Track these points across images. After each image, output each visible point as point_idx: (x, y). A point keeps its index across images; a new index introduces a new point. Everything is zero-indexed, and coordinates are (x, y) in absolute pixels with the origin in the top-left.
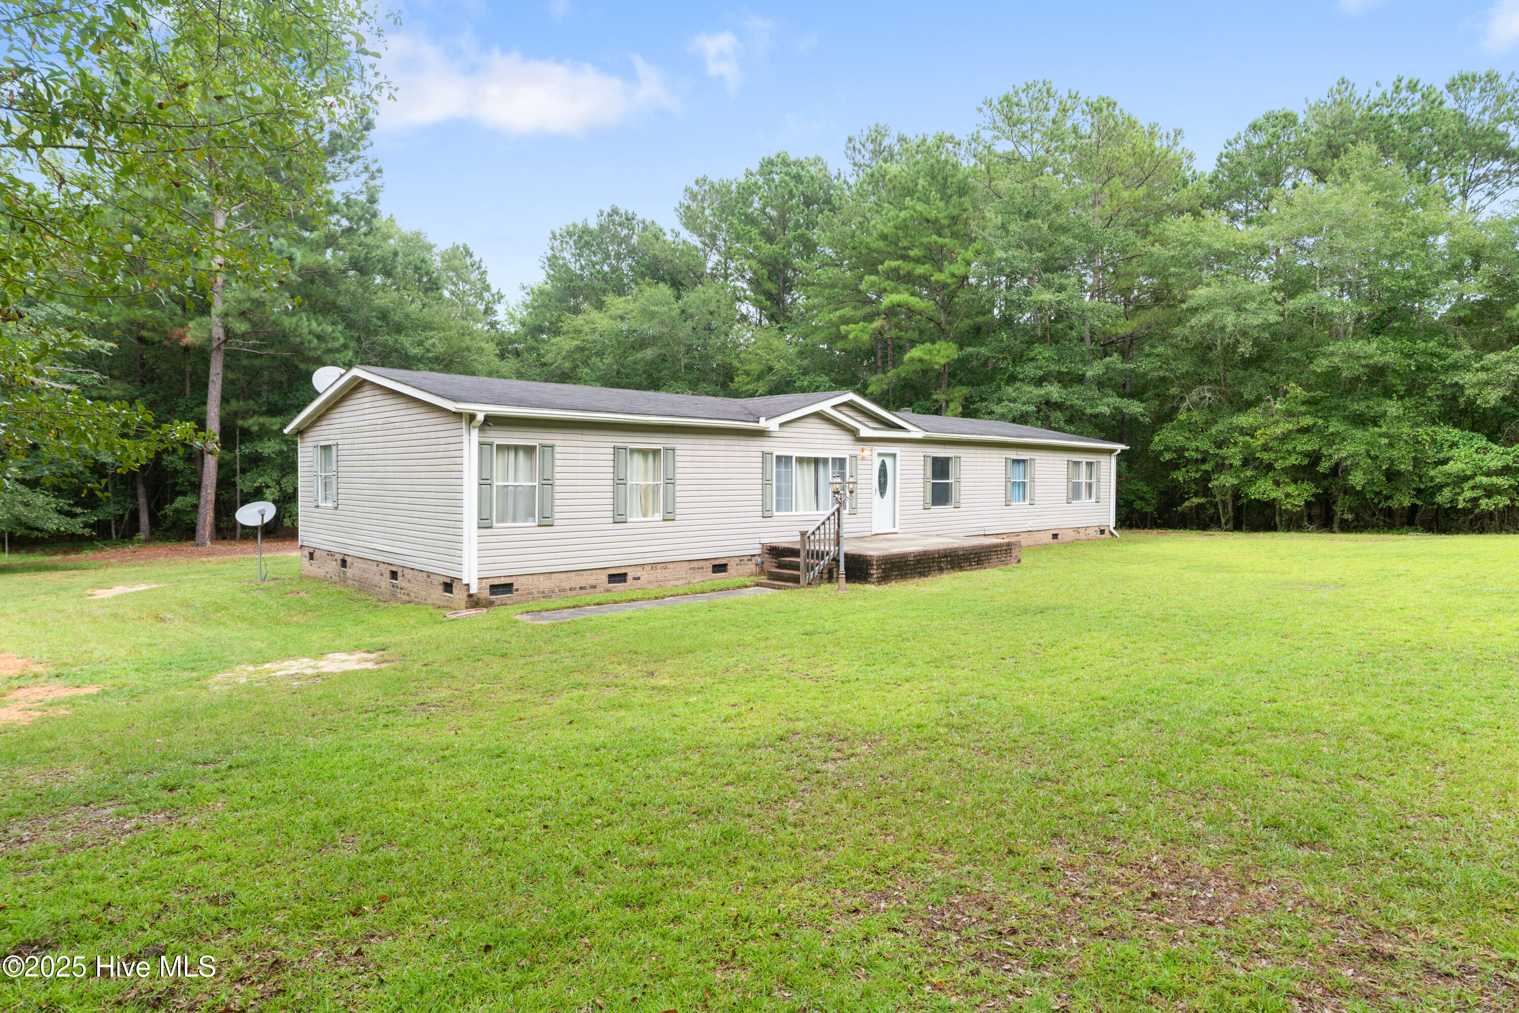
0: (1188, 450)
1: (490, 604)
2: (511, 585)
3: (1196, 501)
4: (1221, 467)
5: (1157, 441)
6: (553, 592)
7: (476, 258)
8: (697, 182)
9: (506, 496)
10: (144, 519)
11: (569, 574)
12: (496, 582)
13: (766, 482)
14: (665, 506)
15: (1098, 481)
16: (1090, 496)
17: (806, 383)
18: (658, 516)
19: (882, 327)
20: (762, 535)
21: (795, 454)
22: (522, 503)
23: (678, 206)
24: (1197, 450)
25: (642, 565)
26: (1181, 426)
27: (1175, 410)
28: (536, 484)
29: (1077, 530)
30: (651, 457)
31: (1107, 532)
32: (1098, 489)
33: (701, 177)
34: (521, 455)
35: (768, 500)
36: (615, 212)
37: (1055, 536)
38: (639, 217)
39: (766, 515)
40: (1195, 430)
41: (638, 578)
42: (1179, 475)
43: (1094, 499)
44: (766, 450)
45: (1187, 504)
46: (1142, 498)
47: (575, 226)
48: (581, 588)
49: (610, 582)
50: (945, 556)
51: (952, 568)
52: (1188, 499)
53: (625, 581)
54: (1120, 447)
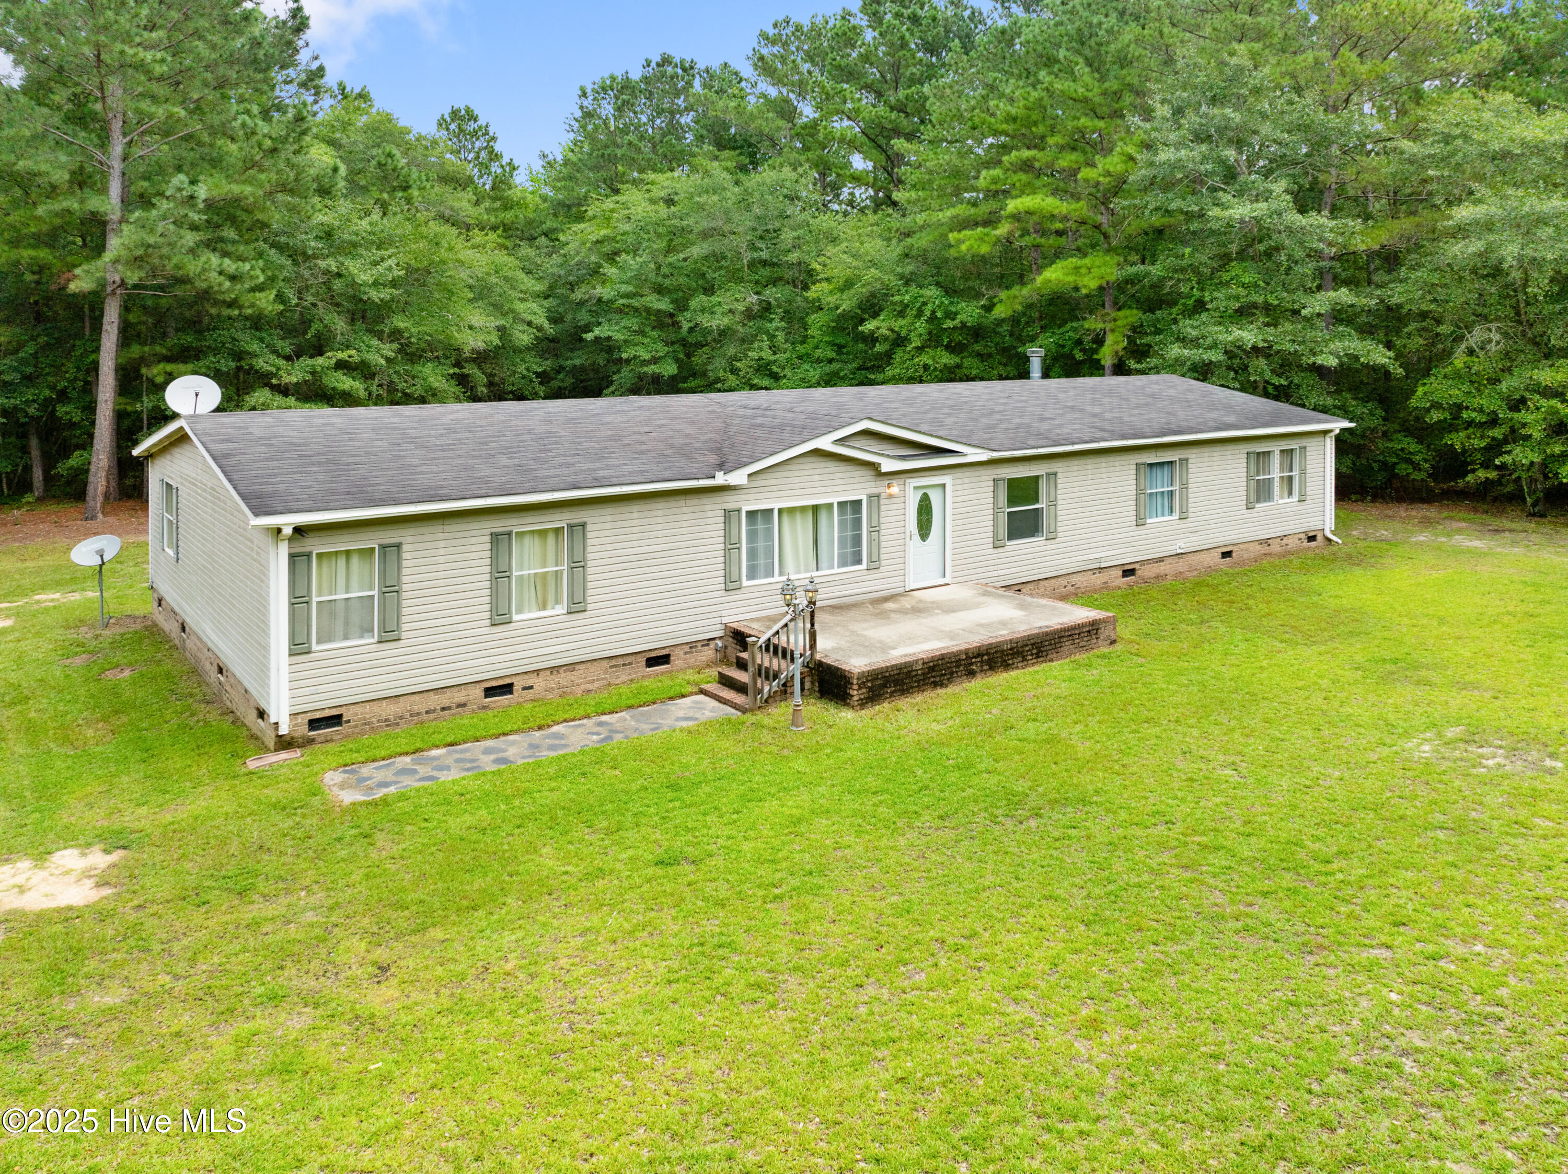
0: (1467, 408)
1: (311, 741)
2: (340, 717)
3: (1482, 474)
4: (1515, 435)
5: (1420, 397)
6: (401, 718)
7: (482, 122)
8: (775, 26)
9: (333, 615)
10: (38, 474)
11: (424, 695)
12: (318, 715)
13: (730, 546)
14: (571, 595)
15: (1303, 472)
16: (1290, 493)
17: (907, 297)
18: (561, 609)
19: (1011, 233)
20: (724, 613)
21: (776, 506)
22: (355, 618)
23: (750, 53)
24: (1481, 410)
25: (537, 672)
26: (1457, 376)
27: (1447, 354)
28: (375, 592)
29: (1266, 542)
30: (551, 539)
31: (1320, 538)
32: (1303, 483)
33: (781, 18)
34: (355, 560)
35: (734, 569)
36: (666, 61)
37: (1227, 555)
38: (701, 65)
39: (731, 585)
40: (1478, 382)
41: (531, 687)
42: (1457, 440)
43: (1295, 498)
44: (730, 506)
45: (1470, 478)
46: (1409, 461)
47: (613, 78)
48: (443, 709)
49: (486, 696)
50: (979, 655)
51: (992, 668)
52: (1473, 471)
53: (511, 692)
54: (1339, 425)
